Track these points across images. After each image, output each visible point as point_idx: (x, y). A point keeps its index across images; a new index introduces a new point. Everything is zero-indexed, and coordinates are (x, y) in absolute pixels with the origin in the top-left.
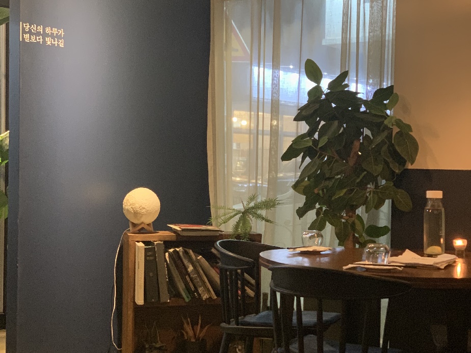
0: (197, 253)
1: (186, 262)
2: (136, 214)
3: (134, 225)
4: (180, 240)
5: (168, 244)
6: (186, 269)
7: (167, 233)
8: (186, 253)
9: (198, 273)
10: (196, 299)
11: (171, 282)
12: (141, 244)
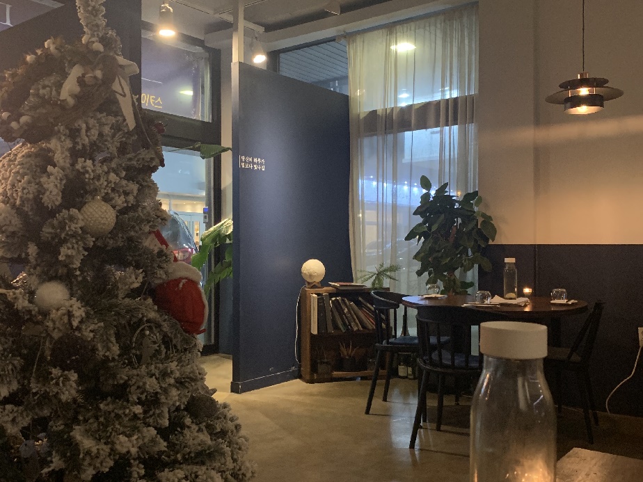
0: (350, 300)
1: (343, 306)
2: (311, 276)
3: (309, 283)
4: (337, 293)
5: (331, 295)
6: (343, 310)
7: (330, 288)
8: (343, 300)
9: (351, 313)
10: (349, 331)
11: (334, 321)
12: (314, 295)
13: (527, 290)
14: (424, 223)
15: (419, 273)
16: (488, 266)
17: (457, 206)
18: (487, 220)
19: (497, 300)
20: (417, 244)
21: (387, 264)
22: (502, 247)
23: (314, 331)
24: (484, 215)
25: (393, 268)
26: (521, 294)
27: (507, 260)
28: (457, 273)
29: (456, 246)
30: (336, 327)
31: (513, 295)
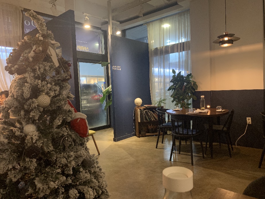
0: (150, 111)
1: (148, 113)
2: (137, 104)
3: (137, 106)
4: (146, 108)
5: (144, 109)
6: (148, 114)
7: (144, 107)
8: (148, 111)
9: (151, 115)
10: (151, 121)
11: (145, 117)
12: (139, 110)
13: (208, 106)
14: (174, 85)
15: (173, 101)
16: (195, 98)
17: (185, 79)
18: (195, 83)
19: (198, 111)
20: (171, 92)
21: (163, 99)
22: (200, 92)
23: (139, 121)
24: (193, 82)
25: (164, 100)
26: (206, 108)
27: (202, 97)
28: (185, 101)
29: (185, 92)
30: (146, 119)
31: (203, 108)
